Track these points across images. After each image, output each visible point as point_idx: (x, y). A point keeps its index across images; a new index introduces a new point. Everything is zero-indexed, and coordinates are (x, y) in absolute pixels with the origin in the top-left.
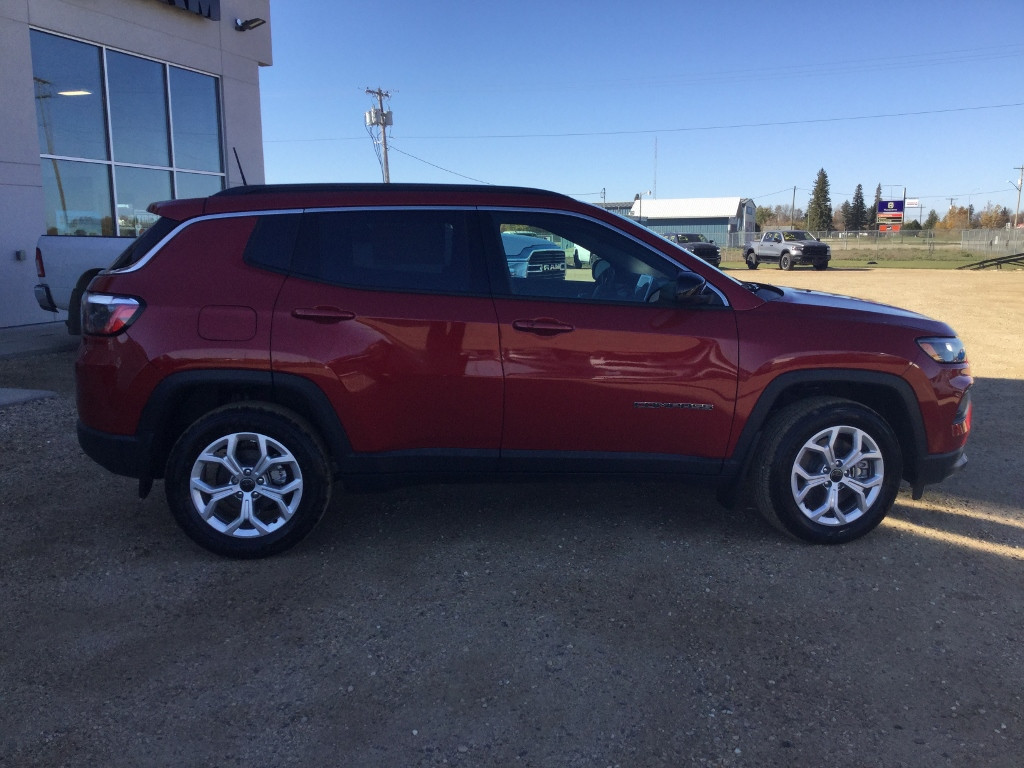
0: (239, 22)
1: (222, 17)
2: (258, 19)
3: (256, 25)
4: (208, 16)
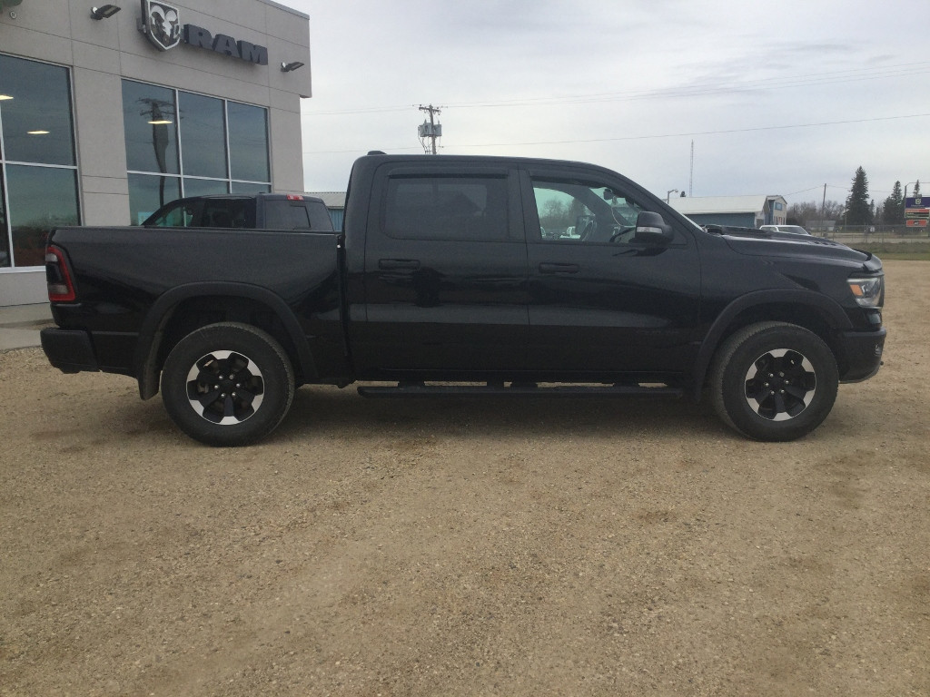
0: (284, 65)
1: (269, 60)
2: (298, 63)
3: (297, 67)
4: (258, 62)
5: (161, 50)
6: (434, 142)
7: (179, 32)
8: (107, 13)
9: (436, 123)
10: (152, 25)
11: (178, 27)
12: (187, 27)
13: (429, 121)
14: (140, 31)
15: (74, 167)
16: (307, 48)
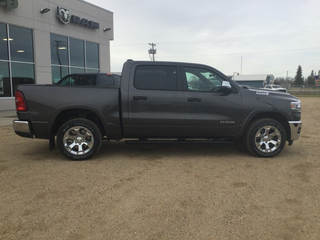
0: (105, 29)
1: (100, 28)
2: (109, 28)
3: (109, 30)
4: (96, 28)
5: (63, 24)
6: (154, 56)
7: (70, 18)
8: (46, 11)
9: (154, 49)
10: (61, 15)
11: (69, 16)
12: (72, 16)
13: (152, 48)
14: (57, 17)
15: (33, 63)
16: (113, 23)
